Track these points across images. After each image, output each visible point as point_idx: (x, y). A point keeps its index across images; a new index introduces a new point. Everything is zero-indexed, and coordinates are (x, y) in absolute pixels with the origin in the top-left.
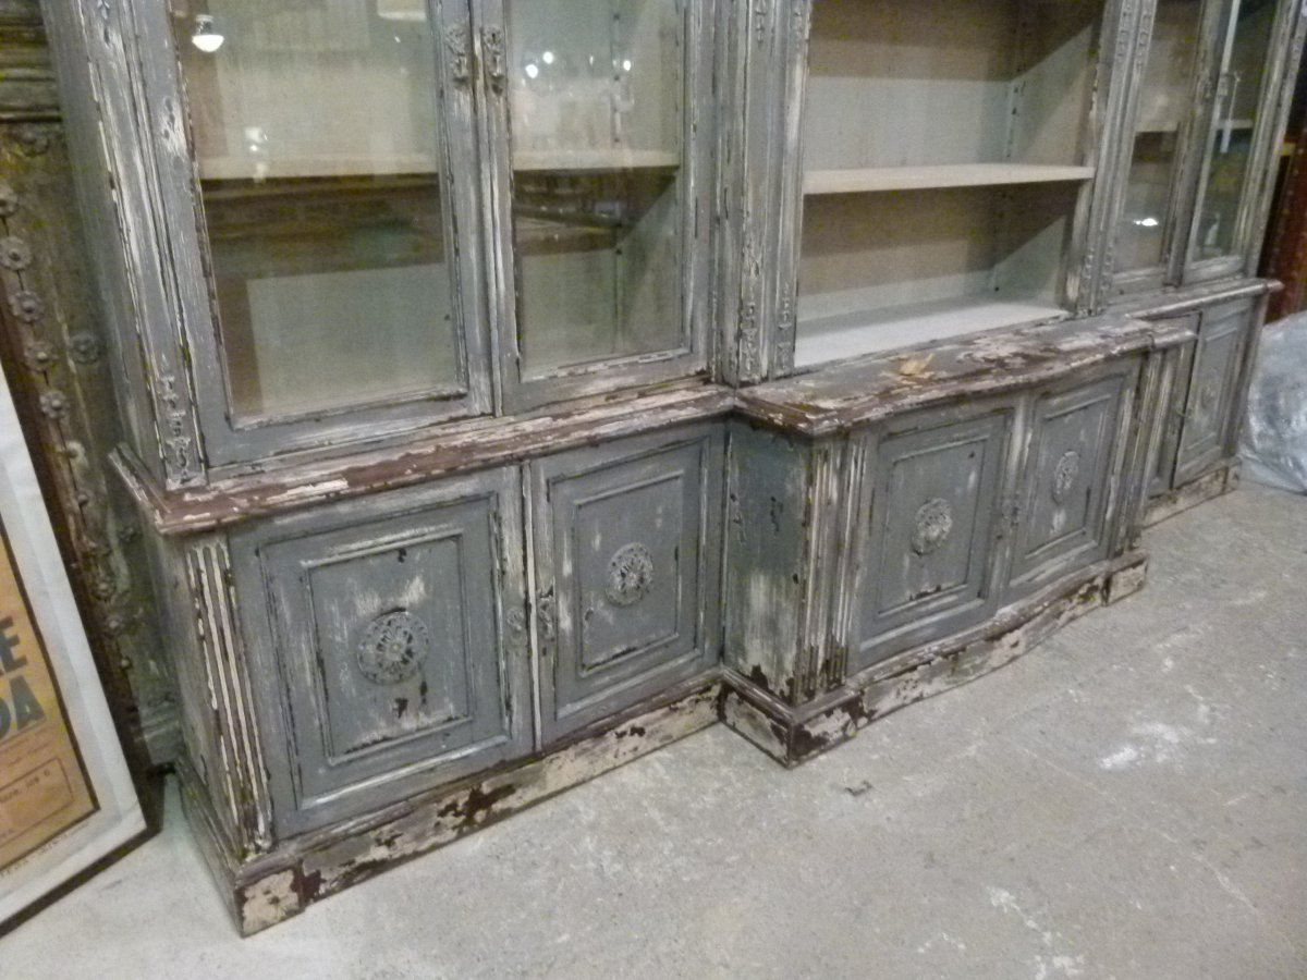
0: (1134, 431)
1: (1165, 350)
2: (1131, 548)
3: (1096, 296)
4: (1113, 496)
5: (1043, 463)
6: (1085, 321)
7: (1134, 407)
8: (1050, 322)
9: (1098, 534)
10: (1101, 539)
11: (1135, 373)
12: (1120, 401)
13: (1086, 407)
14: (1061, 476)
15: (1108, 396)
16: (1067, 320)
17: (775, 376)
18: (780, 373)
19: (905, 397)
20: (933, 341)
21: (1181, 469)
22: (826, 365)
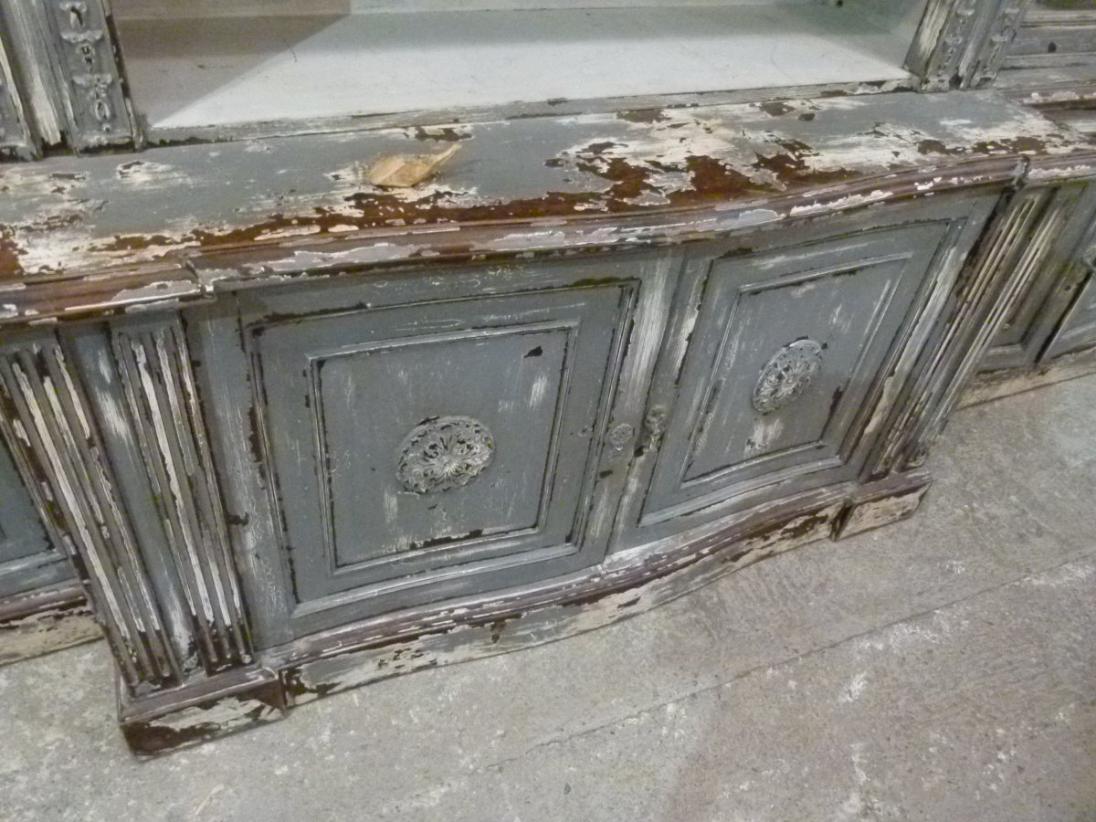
0: (948, 316)
1: (1053, 190)
2: (904, 469)
3: (978, 51)
4: (884, 402)
5: (732, 359)
6: (933, 98)
7: (960, 276)
8: (860, 91)
9: (848, 446)
10: (850, 456)
11: (977, 222)
12: (933, 264)
13: (852, 272)
14: (773, 378)
15: (908, 255)
16: (899, 89)
17: (81, 146)
18: (94, 139)
19: (289, 252)
20: (553, 103)
21: (1064, 335)
22: (246, 129)
